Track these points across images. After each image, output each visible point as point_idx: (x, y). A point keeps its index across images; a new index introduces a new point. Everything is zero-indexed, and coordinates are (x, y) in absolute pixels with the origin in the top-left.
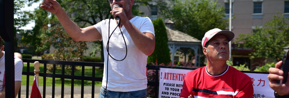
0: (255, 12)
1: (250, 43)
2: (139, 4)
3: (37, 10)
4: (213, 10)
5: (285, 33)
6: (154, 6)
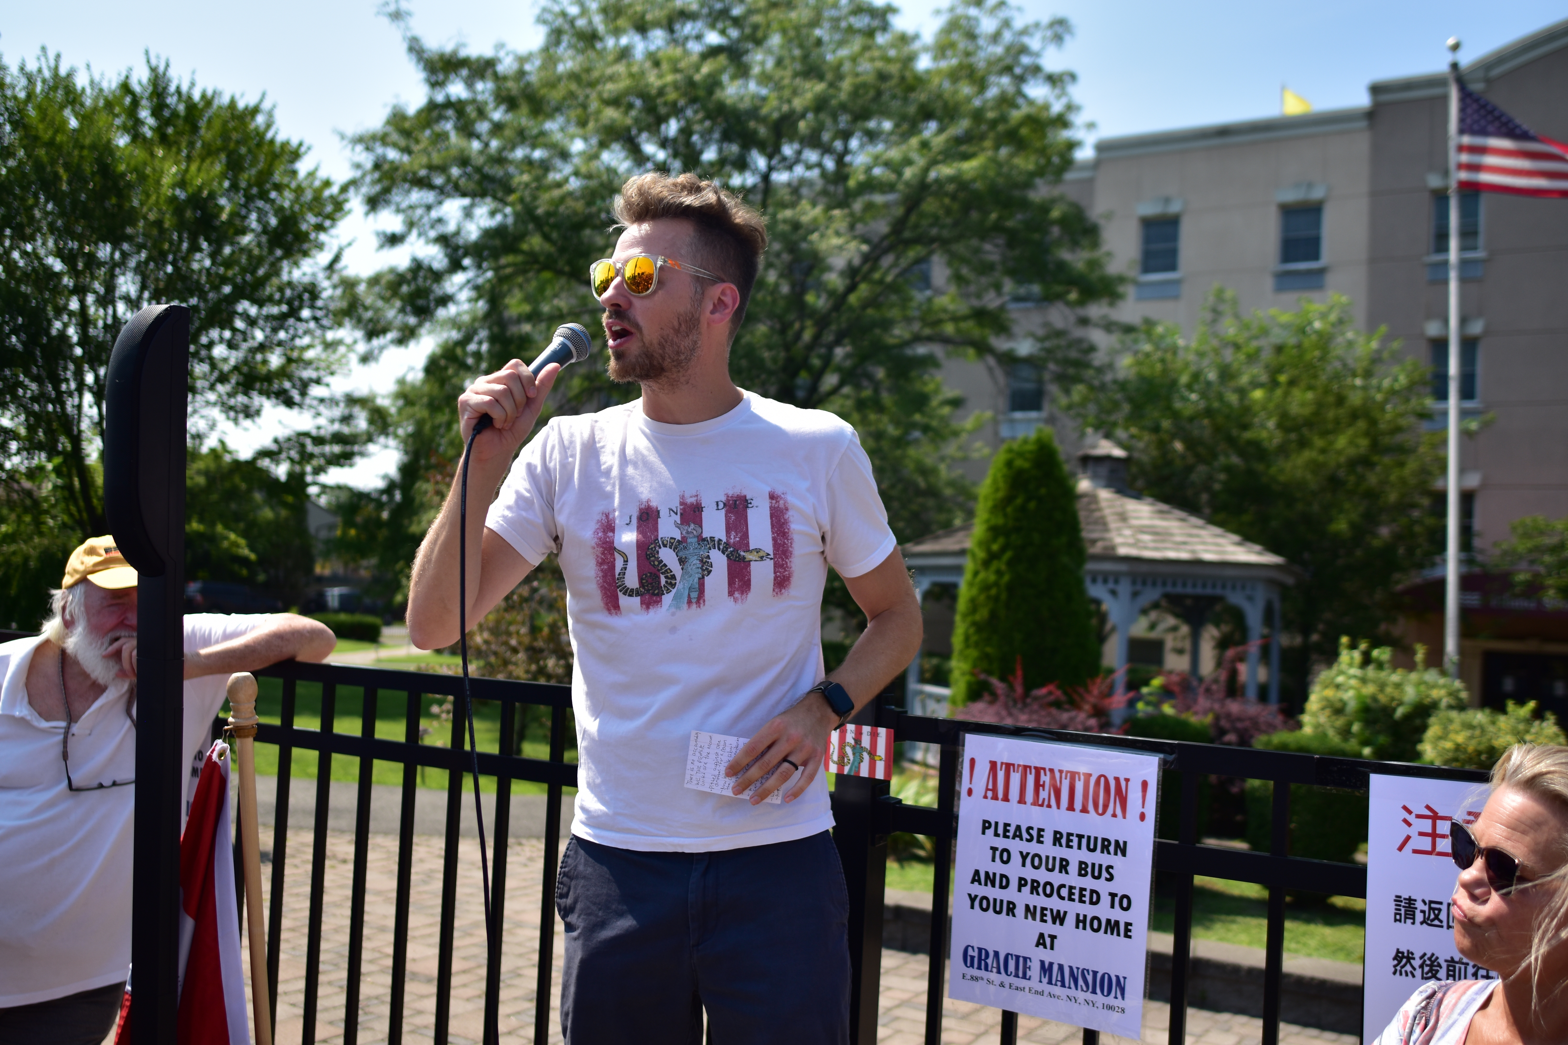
2: (937, 350)
4: (1359, 382)
6: (1026, 360)
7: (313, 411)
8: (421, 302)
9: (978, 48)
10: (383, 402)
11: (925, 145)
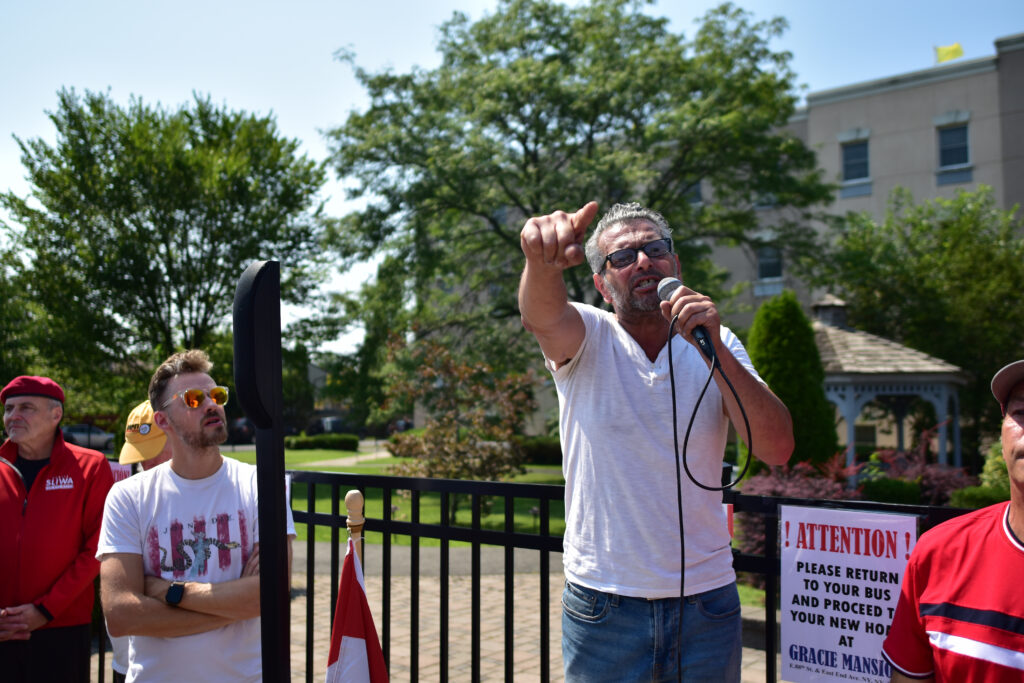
2: (710, 241)
3: (370, 289)
6: (769, 244)
7: (310, 305)
8: (375, 233)
9: (727, 42)
10: (353, 297)
11: (694, 107)
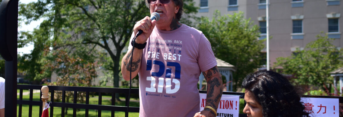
0: (294, 32)
1: (290, 68)
3: (37, 31)
4: (246, 29)
5: (330, 56)
8: (40, 10)
